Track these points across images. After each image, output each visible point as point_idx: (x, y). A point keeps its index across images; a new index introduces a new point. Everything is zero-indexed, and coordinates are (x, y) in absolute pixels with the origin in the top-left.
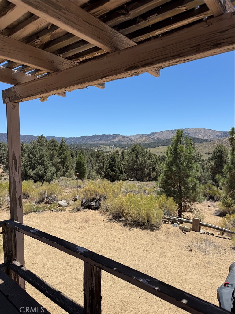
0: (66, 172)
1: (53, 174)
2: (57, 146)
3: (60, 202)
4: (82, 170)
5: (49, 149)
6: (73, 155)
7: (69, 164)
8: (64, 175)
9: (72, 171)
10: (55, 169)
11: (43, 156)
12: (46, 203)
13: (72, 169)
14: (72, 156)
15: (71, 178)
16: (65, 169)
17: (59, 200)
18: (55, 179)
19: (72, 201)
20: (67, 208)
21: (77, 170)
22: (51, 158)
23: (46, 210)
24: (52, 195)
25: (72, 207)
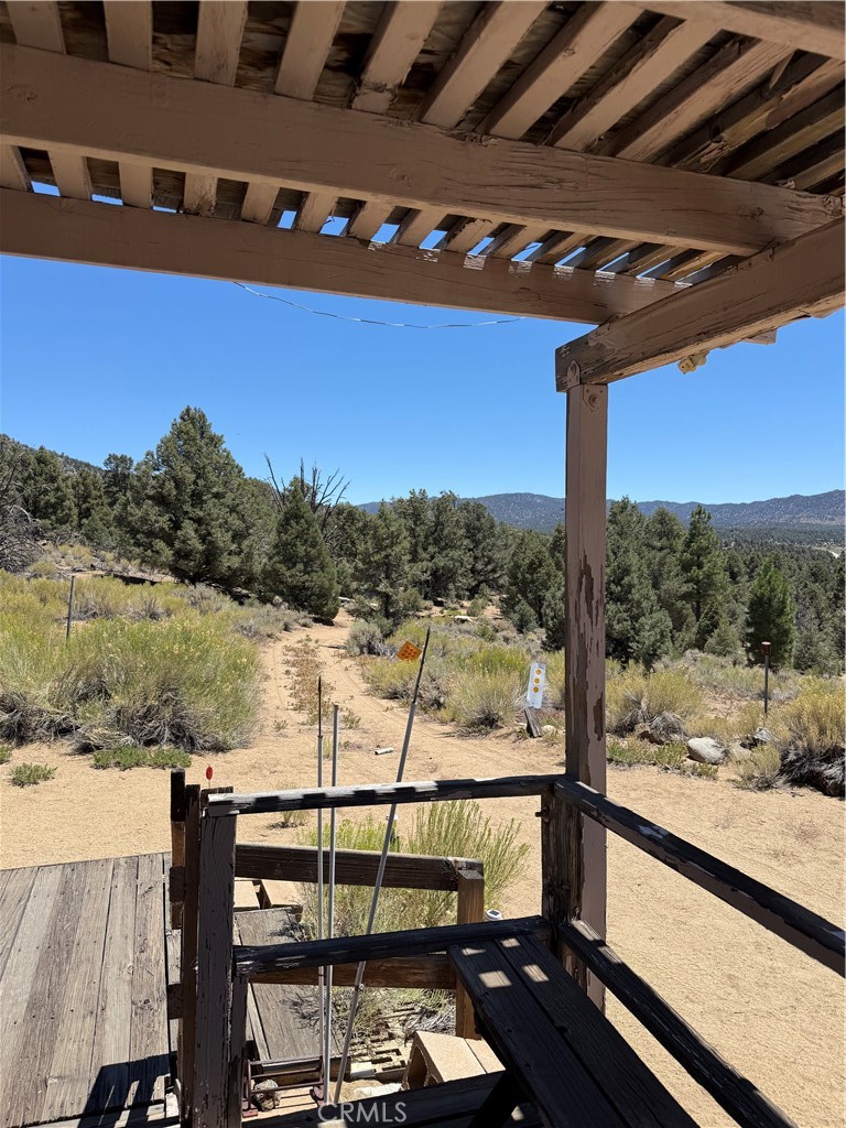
0: (710, 632)
1: (662, 636)
2: (678, 536)
3: (695, 743)
4: (774, 631)
5: (648, 545)
6: (736, 570)
7: (720, 604)
8: (700, 644)
9: (734, 631)
10: (669, 619)
11: (627, 571)
12: (644, 735)
13: (731, 623)
14: (734, 576)
15: (729, 659)
16: (705, 622)
17: (689, 733)
18: (667, 654)
19: (743, 745)
20: (721, 768)
21: (751, 630)
22: (655, 577)
23: (644, 763)
24: (666, 714)
25: (741, 770)
